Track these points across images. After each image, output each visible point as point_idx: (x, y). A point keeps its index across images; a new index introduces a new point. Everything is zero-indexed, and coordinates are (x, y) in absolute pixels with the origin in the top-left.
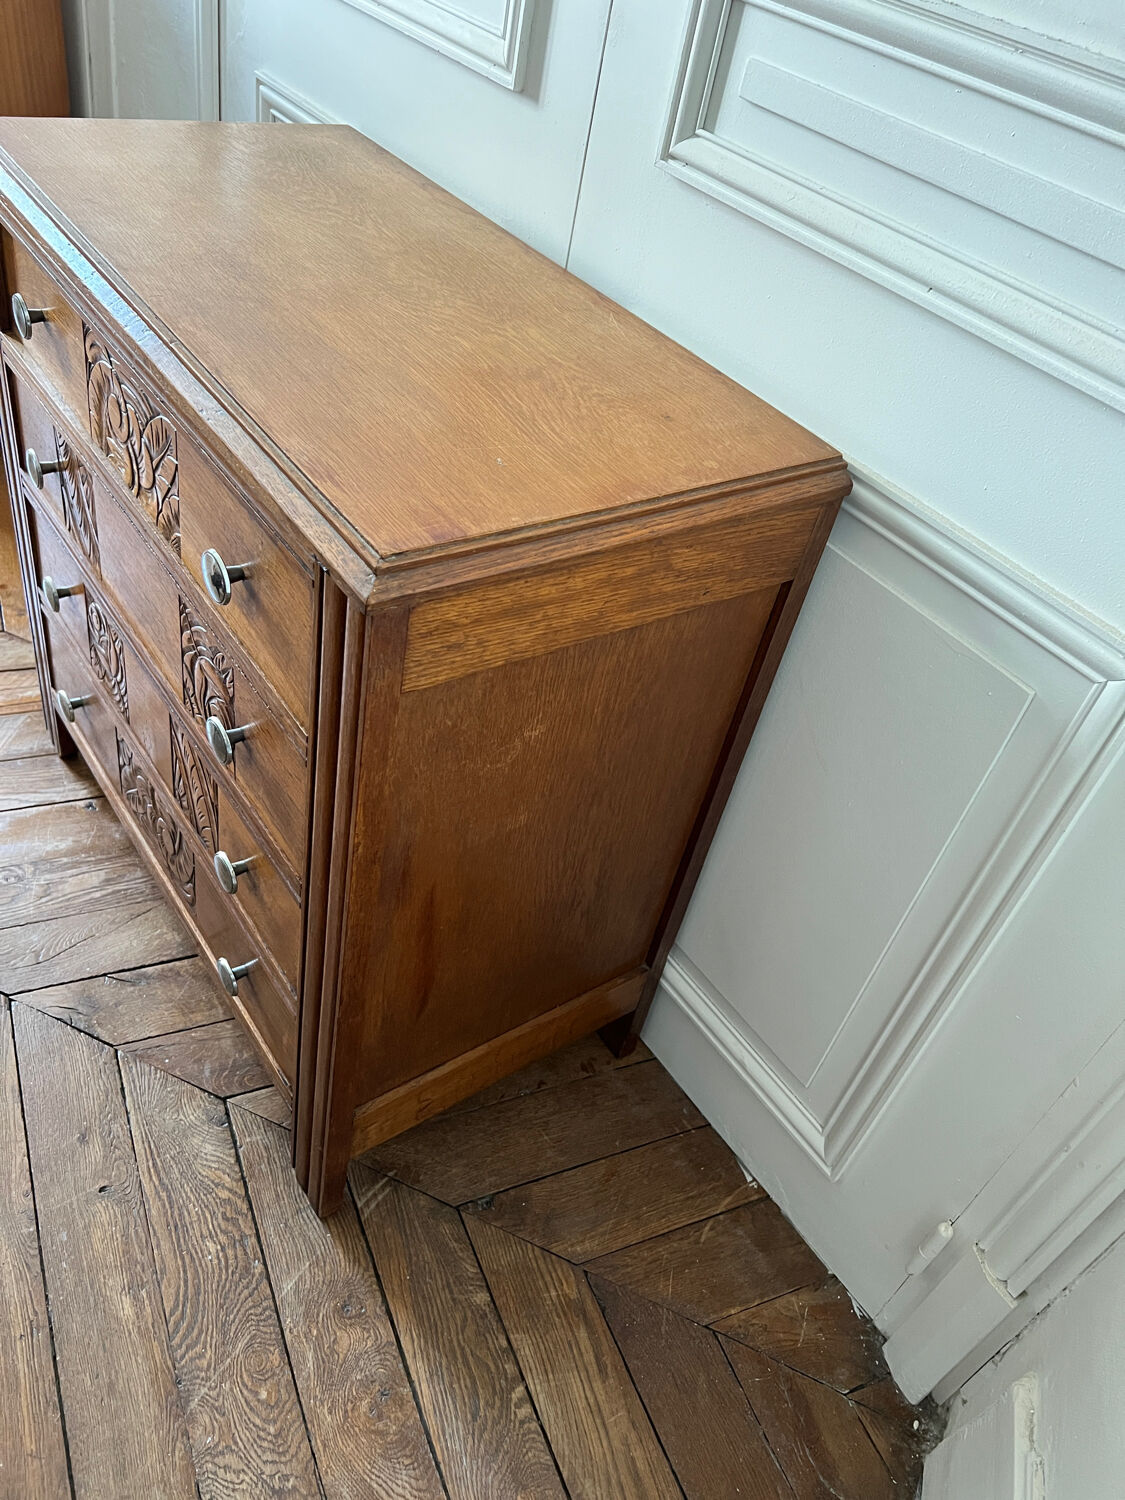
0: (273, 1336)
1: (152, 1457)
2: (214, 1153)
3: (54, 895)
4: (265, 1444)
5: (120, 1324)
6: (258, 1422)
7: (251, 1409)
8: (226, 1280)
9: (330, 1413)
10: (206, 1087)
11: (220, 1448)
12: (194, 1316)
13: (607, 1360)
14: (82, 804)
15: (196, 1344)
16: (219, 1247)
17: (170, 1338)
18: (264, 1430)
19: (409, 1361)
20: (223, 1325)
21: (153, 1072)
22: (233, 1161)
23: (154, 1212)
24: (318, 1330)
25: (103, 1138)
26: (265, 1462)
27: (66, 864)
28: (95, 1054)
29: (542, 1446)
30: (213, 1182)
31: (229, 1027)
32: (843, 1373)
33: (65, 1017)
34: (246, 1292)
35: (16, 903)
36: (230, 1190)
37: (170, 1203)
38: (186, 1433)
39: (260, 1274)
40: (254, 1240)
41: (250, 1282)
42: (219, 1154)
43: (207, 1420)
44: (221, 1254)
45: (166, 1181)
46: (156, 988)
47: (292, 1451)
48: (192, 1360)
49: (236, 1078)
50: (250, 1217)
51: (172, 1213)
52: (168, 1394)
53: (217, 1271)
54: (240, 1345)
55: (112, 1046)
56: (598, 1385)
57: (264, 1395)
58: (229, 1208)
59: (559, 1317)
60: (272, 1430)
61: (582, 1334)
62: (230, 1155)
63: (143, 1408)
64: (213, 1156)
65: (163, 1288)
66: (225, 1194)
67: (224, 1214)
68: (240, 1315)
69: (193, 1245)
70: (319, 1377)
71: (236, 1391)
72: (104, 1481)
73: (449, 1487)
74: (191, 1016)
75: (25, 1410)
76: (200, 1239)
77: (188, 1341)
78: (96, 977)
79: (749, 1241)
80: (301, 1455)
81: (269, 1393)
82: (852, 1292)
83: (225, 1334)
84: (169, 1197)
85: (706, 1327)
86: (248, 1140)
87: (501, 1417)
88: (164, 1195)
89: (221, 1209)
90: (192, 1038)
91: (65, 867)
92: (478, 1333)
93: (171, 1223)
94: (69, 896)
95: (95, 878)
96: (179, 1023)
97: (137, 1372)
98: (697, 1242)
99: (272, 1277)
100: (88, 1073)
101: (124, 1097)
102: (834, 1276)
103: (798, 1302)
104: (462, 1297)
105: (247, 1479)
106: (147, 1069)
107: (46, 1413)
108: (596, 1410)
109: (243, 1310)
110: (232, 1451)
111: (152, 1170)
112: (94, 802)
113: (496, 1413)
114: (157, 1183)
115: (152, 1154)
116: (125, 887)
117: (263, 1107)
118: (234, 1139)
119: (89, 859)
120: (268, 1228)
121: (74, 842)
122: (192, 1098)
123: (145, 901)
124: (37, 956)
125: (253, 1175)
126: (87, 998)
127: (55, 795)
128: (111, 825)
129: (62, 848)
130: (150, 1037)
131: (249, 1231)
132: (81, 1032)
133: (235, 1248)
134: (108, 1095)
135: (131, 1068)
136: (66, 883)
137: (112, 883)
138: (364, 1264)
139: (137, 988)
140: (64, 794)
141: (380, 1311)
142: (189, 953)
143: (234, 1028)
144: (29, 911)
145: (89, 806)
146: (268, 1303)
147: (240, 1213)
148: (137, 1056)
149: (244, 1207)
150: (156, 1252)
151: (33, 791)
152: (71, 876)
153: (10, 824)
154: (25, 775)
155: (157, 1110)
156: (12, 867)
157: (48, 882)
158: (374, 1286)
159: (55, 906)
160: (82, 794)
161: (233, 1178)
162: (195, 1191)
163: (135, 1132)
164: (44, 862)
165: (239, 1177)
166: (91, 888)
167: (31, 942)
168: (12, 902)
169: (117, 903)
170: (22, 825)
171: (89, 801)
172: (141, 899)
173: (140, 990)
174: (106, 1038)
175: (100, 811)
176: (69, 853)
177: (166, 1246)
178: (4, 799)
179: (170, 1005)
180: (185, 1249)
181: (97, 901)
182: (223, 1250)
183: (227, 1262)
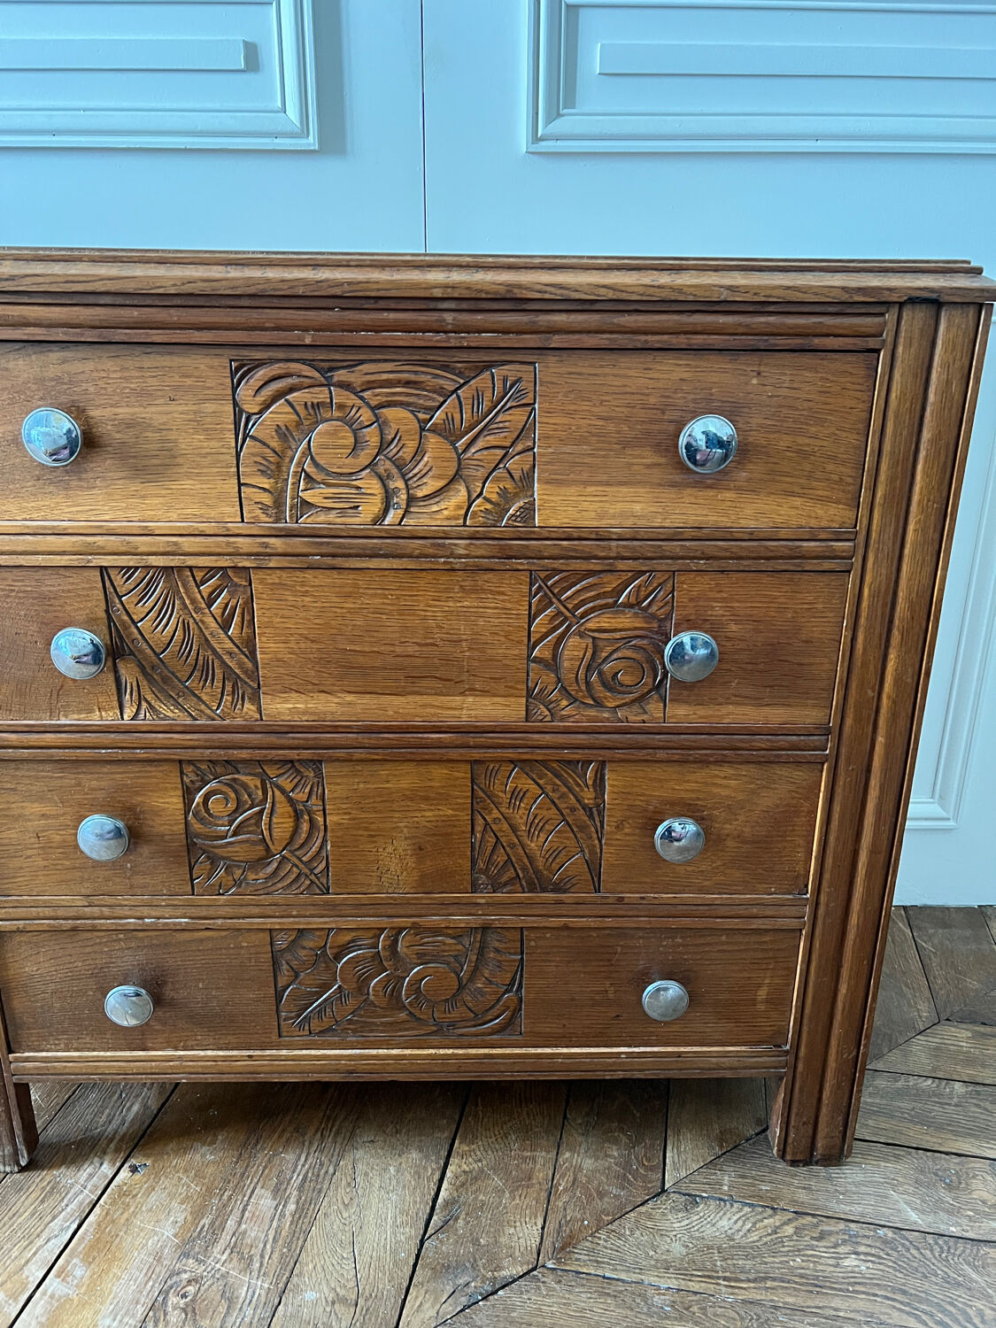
0: (968, 1246)
2: (732, 1221)
3: (256, 1252)
8: (895, 1263)
10: (639, 1200)
12: (930, 1303)
14: (124, 1175)
15: (965, 1313)
16: (853, 1256)
20: (948, 1283)
21: (596, 1240)
22: (747, 1209)
23: (790, 1300)
24: (969, 1210)
25: (667, 1318)
27: (212, 1224)
28: (539, 1288)
30: (770, 1235)
31: (567, 1155)
33: (464, 1300)
34: (913, 1251)
35: (238, 1298)
36: (786, 1224)
37: (783, 1282)
39: (895, 1233)
41: (903, 1245)
42: (735, 1218)
44: (862, 1258)
45: (752, 1276)
46: (475, 1200)
49: (641, 1171)
50: (824, 1219)
51: (796, 1283)
53: (882, 1267)
54: (974, 1276)
55: (534, 1269)
58: (807, 1232)
59: (988, 1050)
62: (741, 1209)
64: (736, 1222)
65: (891, 1321)
66: (789, 1230)
67: (812, 1238)
68: (939, 1265)
69: (843, 1278)
74: (535, 1182)
76: (838, 1270)
77: (961, 1318)
78: (421, 1249)
79: (941, 931)
83: (959, 1284)
84: (774, 1279)
86: (726, 1188)
88: (769, 1284)
89: (806, 1239)
90: (565, 1190)
91: (217, 1228)
93: (811, 1288)
94: (271, 1237)
95: (264, 1201)
96: (539, 1194)
98: (935, 953)
99: (899, 1225)
100: (564, 1304)
101: (618, 1280)
102: (979, 906)
104: (955, 1100)
106: (588, 1244)
109: (935, 1262)
111: (732, 1284)
112: (133, 1161)
114: (752, 1285)
115: (709, 1277)
116: (301, 1177)
117: (689, 1162)
118: (721, 1199)
119: (225, 1197)
120: (843, 1209)
121: (182, 1203)
122: (650, 1217)
123: (337, 1165)
124: (343, 1300)
125: (773, 1200)
126: (445, 1269)
127: (81, 1197)
128: (188, 1157)
129: (181, 1219)
130: (543, 1228)
131: (842, 1226)
132: (495, 1292)
133: (857, 1243)
134: (608, 1294)
135: (577, 1260)
136: (245, 1232)
137: (283, 1187)
138: (902, 1153)
139: (463, 1216)
140: (89, 1187)
141: (957, 1160)
142: (444, 1153)
143: (572, 1150)
144: (262, 1285)
145: (134, 1169)
146: (930, 1239)
147: (816, 1226)
148: (562, 1249)
149: (809, 1218)
150: (841, 1314)
151: (49, 1218)
152: (240, 1224)
153: (88, 1260)
154: (10, 1219)
155: (652, 1253)
156: (169, 1283)
157: (228, 1251)
158: (929, 1154)
159: (276, 1256)
160: (107, 1169)
161: (771, 1216)
162: (775, 1253)
163: (673, 1284)
164: (192, 1243)
165: (769, 1211)
166: (276, 1209)
167: (316, 1303)
168: (231, 1302)
169: (320, 1192)
170: (103, 1250)
171: (127, 1165)
172: (331, 1170)
173: (467, 1214)
174: (521, 1270)
175: (155, 1161)
176: (198, 1214)
177: (836, 1303)
178: (35, 1254)
179: (507, 1195)
180: (846, 1286)
181: (300, 1212)
182: (856, 1253)
183: (873, 1255)
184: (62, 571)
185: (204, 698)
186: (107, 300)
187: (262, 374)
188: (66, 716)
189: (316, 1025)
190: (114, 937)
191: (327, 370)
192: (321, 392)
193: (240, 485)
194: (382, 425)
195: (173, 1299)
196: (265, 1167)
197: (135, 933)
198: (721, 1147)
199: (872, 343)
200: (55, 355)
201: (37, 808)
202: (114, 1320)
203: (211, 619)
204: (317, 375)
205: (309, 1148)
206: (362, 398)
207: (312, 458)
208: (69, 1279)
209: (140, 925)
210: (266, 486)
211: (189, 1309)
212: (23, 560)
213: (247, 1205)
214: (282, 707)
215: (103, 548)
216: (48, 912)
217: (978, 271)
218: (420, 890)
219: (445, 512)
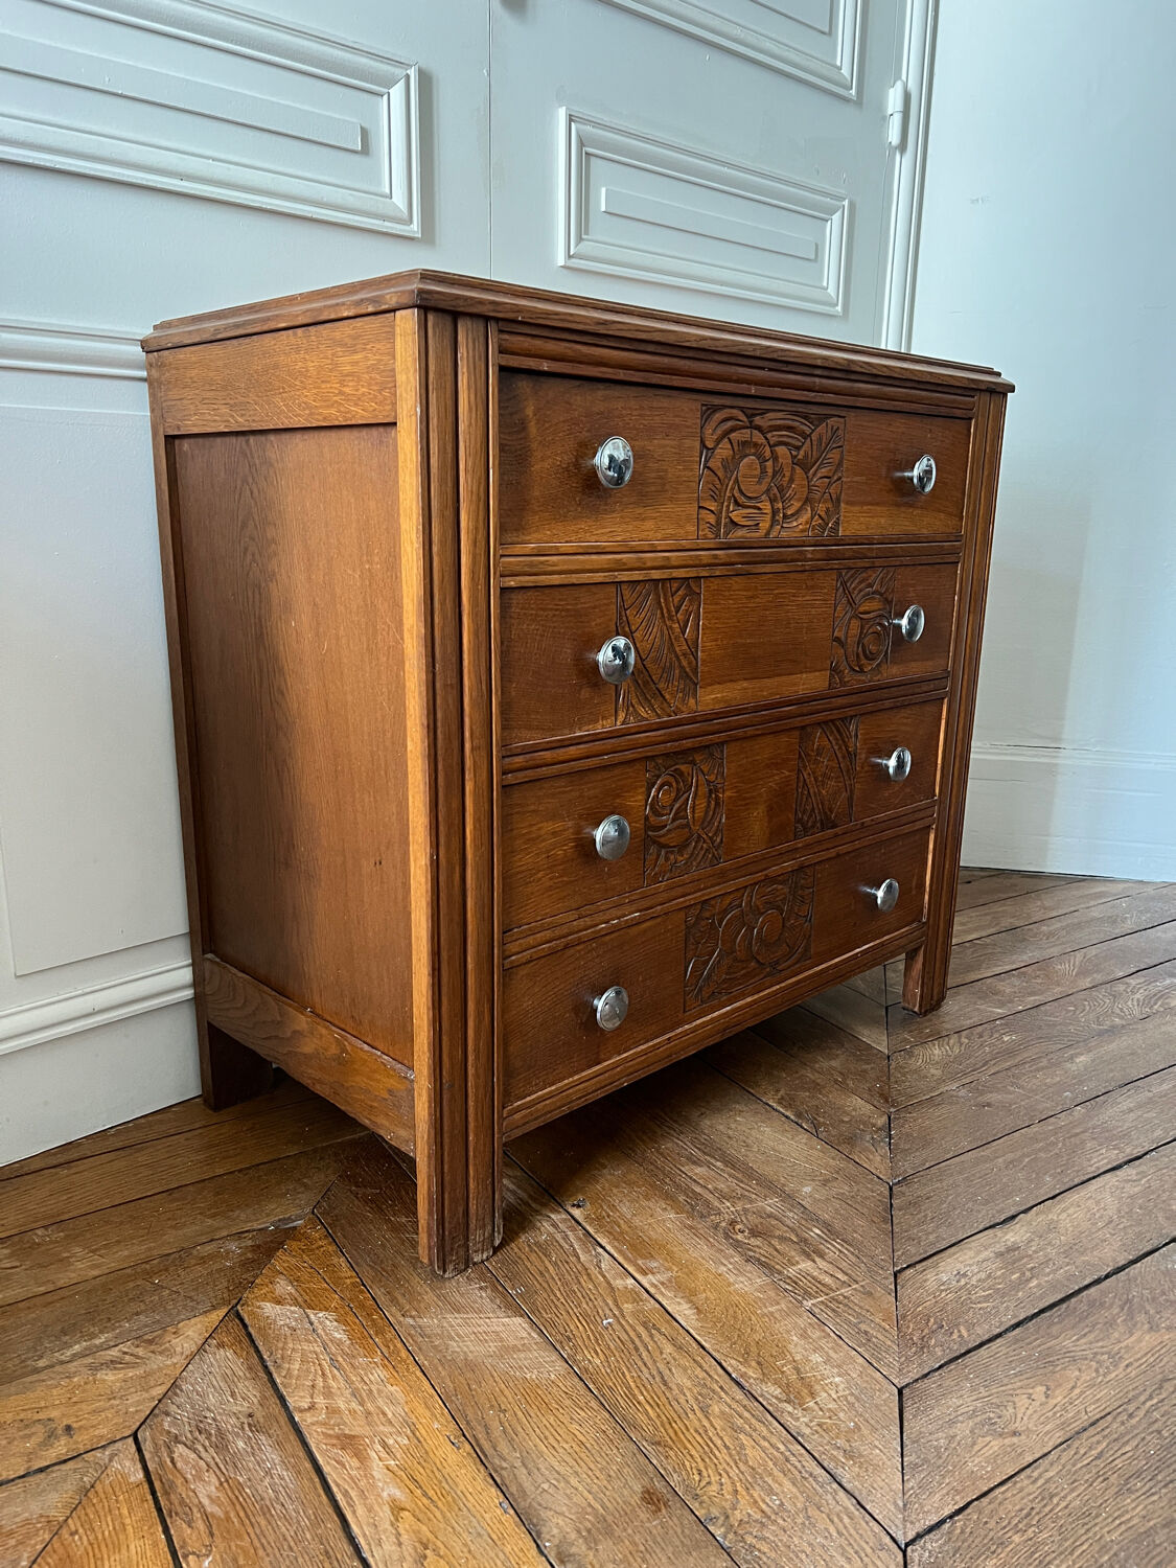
0: (1036, 1010)
1: (1148, 1034)
2: (938, 1050)
3: (741, 1192)
4: (1096, 1003)
5: (1095, 1059)
6: (1088, 1007)
7: (1084, 1010)
8: (1022, 1029)
9: (1054, 989)
10: (885, 1065)
11: (1116, 1016)
14: (577, 1212)
16: (1005, 1036)
17: (1079, 1041)
18: (1090, 1005)
19: (999, 972)
20: (1049, 1026)
21: (895, 1089)
22: (936, 1042)
24: (1015, 998)
25: (976, 1097)
26: (1104, 1002)
27: (687, 1196)
28: (906, 1120)
29: (1001, 934)
30: (961, 1046)
33: (883, 1144)
35: (772, 1213)
36: (960, 1039)
37: (994, 1059)
38: (1124, 1026)
39: (1005, 1020)
41: (1015, 1022)
42: (937, 1047)
43: (1108, 1022)
44: (1007, 1034)
45: (980, 1065)
46: (808, 1107)
48: (1082, 1032)
49: (863, 1053)
50: (971, 1029)
51: (1000, 1057)
52: (1111, 1035)
53: (1019, 1034)
55: (889, 1115)
57: (1071, 1008)
58: (972, 1038)
60: (1086, 1003)
62: (933, 1044)
63: (1129, 1041)
64: (941, 1050)
66: (964, 1040)
67: (979, 1038)
69: (1012, 1045)
70: (1039, 995)
71: (1080, 1016)
73: (1047, 958)
74: (823, 1084)
76: (1006, 1043)
78: (823, 1140)
80: (1087, 994)
81: (1068, 1007)
83: (1053, 1025)
84: (990, 1060)
86: (913, 1040)
87: (996, 946)
88: (991, 1063)
89: (977, 1040)
91: (694, 1195)
93: (1007, 1056)
94: (735, 1181)
95: (697, 1171)
96: (834, 1087)
97: (1113, 1047)
99: (999, 1017)
100: (928, 1118)
101: (931, 1097)
105: (1120, 1005)
106: (894, 1092)
109: (1035, 1021)
110: (1112, 1012)
111: (978, 1071)
112: (568, 1203)
114: (985, 1067)
115: (965, 1074)
116: (695, 1149)
117: (878, 1039)
118: (918, 1045)
119: (670, 1184)
120: (969, 1022)
121: (647, 1200)
122: (901, 1068)
123: (704, 1134)
124: (828, 1181)
125: (939, 1034)
126: (850, 1139)
127: (570, 1237)
128: (602, 1181)
129: (664, 1206)
130: (862, 1098)
131: (979, 1028)
132: (890, 1133)
133: (996, 1031)
134: (938, 1105)
135: (901, 1101)
136: (716, 1188)
137: (694, 1158)
139: (815, 1116)
140: (565, 1229)
141: (981, 982)
142: (752, 1098)
143: (816, 1062)
144: (774, 1201)
145: (578, 1206)
146: (1020, 1015)
147: (971, 1034)
148: (887, 1101)
149: (964, 1032)
150: (1033, 1058)
151: (573, 1259)
152: (704, 1187)
153: (649, 1256)
154: (543, 1275)
155: (928, 1080)
156: (721, 1232)
157: (724, 1201)
159: (755, 1186)
160: (557, 1216)
161: (949, 1040)
162: (975, 1051)
163: (956, 1085)
164: (696, 1212)
165: (945, 1038)
166: (712, 1170)
167: (815, 1190)
168: (772, 1217)
169: (720, 1150)
170: (644, 1248)
171: (568, 1207)
172: (704, 1137)
173: (817, 1114)
174: (885, 1119)
175: (584, 1194)
177: (1025, 1055)
178: (604, 1278)
179: (821, 1096)
180: (1019, 1048)
181: (728, 1162)
182: (1002, 1034)
183: (1009, 1032)
184: (593, 589)
185: (667, 697)
186: (651, 348)
187: (719, 416)
188: (580, 729)
189: (705, 994)
190: (589, 948)
191: (751, 415)
192: (747, 433)
193: (700, 507)
194: (775, 458)
195: (738, 1237)
196: (664, 1157)
197: (603, 939)
198: (881, 1025)
199: (970, 414)
200: (601, 392)
201: (549, 826)
202: (725, 1265)
203: (677, 625)
204: (745, 419)
205: (672, 1135)
206: (766, 439)
207: (739, 487)
208: (657, 1271)
209: (609, 928)
210: (713, 509)
211: (757, 1234)
212: (574, 579)
213: (690, 1177)
214: (710, 698)
215: (625, 564)
216: (548, 934)
217: (999, 374)
218: (771, 845)
219: (801, 527)
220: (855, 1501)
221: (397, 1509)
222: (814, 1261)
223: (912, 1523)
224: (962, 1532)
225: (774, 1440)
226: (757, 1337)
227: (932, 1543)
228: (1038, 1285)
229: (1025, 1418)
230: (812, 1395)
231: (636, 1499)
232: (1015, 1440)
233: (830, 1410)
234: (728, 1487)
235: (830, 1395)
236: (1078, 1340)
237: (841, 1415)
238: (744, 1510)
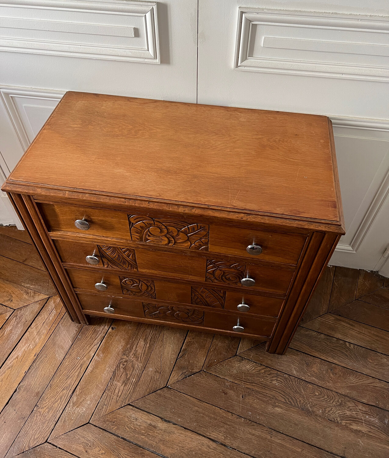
0: (305, 383)
1: (317, 425)
2: (250, 366)
3: (140, 356)
4: (328, 400)
5: (281, 414)
6: (323, 399)
7: (319, 398)
8: (285, 384)
9: (329, 383)
10: (230, 357)
11: (324, 410)
12: (289, 396)
13: (351, 323)
14: (110, 330)
15: (297, 400)
16: (276, 381)
17: (292, 404)
18: (325, 399)
19: (327, 360)
20: (296, 392)
21: (217, 366)
22: (255, 364)
23: (257, 389)
24: (309, 373)
25: (228, 389)
26: (332, 403)
27: (130, 347)
28: (201, 376)
29: (361, 348)
30: (258, 371)
31: (215, 341)
32: (379, 284)
33: (184, 376)
34: (291, 382)
35: (135, 367)
36: (263, 369)
37: (257, 384)
38: (316, 415)
39: (288, 376)
40: (279, 372)
41: (289, 380)
42: (251, 366)
43: (316, 409)
44: (278, 381)
45: (250, 382)
46: (191, 350)
47: (333, 396)
48: (300, 403)
49: (232, 348)
50: (272, 369)
51: (260, 385)
52: (305, 413)
53: (282, 385)
54: (303, 391)
55: (201, 371)
56: (355, 329)
57: (317, 394)
58: (267, 372)
59: (337, 325)
60: (326, 397)
61: (343, 323)
62: (253, 364)
63: (306, 421)
64: (251, 367)
65: (278, 399)
66: (263, 371)
67: (268, 374)
68: (296, 387)
69: (271, 386)
70: (320, 380)
71: (313, 399)
72: (317, 439)
73: (358, 371)
74: (206, 347)
75: (290, 446)
76: (271, 384)
77: (295, 401)
78: (176, 362)
79: (343, 278)
80: (335, 395)
81: (318, 392)
82: (365, 269)
83: (298, 392)
84: (255, 383)
85: (355, 300)
86: (251, 357)
87: (350, 351)
88: (254, 384)
89: (266, 374)
90: (212, 350)
91: (131, 348)
92: (330, 343)
93: (263, 387)
94: (143, 353)
95: (142, 343)
96: (206, 351)
97: (296, 416)
98: (337, 287)
99: (290, 374)
100: (206, 381)
101: (219, 377)
102: (359, 269)
103: (361, 280)
104: (320, 340)
105: (334, 409)
106: (215, 367)
107: (294, 442)
108: (360, 333)
109: (295, 386)
110: (326, 408)
111: (245, 383)
112: (112, 326)
113: (349, 351)
114: (249, 384)
115: (240, 380)
116: (151, 337)
117: (244, 348)
118: (249, 360)
119: (133, 340)
120: (278, 367)
121: (123, 340)
122: (231, 362)
123: (159, 335)
124: (158, 372)
125: (262, 362)
126: (181, 368)
127: (101, 335)
128: (125, 327)
129: (123, 345)
130: (205, 360)
131: (276, 372)
132: (191, 375)
133: (278, 377)
134: (216, 380)
135: (211, 370)
136: (137, 351)
137: (147, 339)
138: (299, 354)
139: (187, 354)
140: (103, 332)
141: (313, 358)
142: (185, 335)
143: (217, 340)
144: (141, 365)
145: (113, 329)
146: (296, 379)
147: (270, 371)
148: (209, 367)
149: (269, 369)
150: (268, 395)
151: (94, 340)
152: (136, 348)
153: (103, 353)
154: (86, 338)
155: (229, 372)
156: (121, 361)
157: (133, 355)
158: (306, 355)
159: (144, 358)
160: (106, 328)
161: (260, 367)
162: (258, 377)
163: (231, 380)
164: (125, 352)
165: (260, 365)
166: (145, 345)
167: (152, 371)
168: (134, 368)
169: (155, 342)
170: (106, 350)
171: (111, 327)
172: (158, 336)
173: (188, 354)
174: (198, 371)
175: (117, 327)
176: (127, 343)
177: (268, 392)
178: (92, 349)
179: (198, 350)
180: (271, 388)
181: (150, 347)
182: (277, 380)
183: (281, 381)
189: (153, 316)
194: (168, 229)
195: (121, 365)
196: (143, 333)
198: (254, 345)
202: (109, 368)
203: (125, 255)
205: (153, 329)
208: (99, 357)
211: (125, 368)
213: (138, 343)
218: (178, 302)
219: (184, 246)
220: (53, 428)
221: (17, 358)
222: (122, 385)
223: (53, 441)
224: (55, 451)
225: (61, 407)
226: (89, 388)
227: (50, 446)
228: (143, 438)
229: (92, 452)
230: (77, 407)
231: (36, 391)
232: (85, 452)
233: (75, 412)
234: (46, 405)
235: (79, 410)
236: (125, 454)
237: (74, 415)
238: (42, 411)
